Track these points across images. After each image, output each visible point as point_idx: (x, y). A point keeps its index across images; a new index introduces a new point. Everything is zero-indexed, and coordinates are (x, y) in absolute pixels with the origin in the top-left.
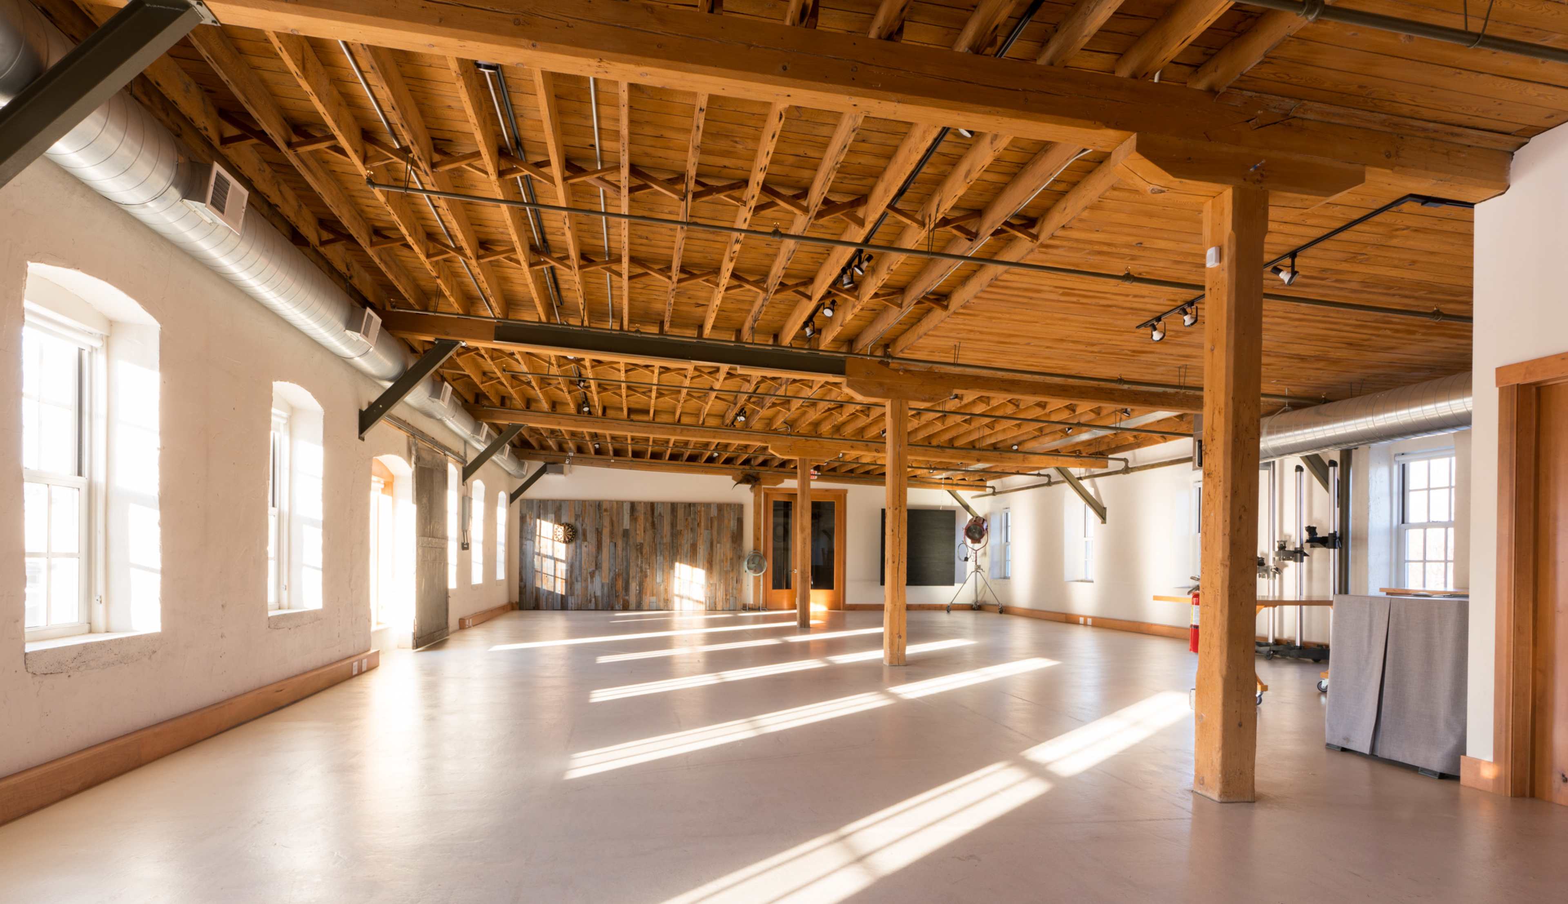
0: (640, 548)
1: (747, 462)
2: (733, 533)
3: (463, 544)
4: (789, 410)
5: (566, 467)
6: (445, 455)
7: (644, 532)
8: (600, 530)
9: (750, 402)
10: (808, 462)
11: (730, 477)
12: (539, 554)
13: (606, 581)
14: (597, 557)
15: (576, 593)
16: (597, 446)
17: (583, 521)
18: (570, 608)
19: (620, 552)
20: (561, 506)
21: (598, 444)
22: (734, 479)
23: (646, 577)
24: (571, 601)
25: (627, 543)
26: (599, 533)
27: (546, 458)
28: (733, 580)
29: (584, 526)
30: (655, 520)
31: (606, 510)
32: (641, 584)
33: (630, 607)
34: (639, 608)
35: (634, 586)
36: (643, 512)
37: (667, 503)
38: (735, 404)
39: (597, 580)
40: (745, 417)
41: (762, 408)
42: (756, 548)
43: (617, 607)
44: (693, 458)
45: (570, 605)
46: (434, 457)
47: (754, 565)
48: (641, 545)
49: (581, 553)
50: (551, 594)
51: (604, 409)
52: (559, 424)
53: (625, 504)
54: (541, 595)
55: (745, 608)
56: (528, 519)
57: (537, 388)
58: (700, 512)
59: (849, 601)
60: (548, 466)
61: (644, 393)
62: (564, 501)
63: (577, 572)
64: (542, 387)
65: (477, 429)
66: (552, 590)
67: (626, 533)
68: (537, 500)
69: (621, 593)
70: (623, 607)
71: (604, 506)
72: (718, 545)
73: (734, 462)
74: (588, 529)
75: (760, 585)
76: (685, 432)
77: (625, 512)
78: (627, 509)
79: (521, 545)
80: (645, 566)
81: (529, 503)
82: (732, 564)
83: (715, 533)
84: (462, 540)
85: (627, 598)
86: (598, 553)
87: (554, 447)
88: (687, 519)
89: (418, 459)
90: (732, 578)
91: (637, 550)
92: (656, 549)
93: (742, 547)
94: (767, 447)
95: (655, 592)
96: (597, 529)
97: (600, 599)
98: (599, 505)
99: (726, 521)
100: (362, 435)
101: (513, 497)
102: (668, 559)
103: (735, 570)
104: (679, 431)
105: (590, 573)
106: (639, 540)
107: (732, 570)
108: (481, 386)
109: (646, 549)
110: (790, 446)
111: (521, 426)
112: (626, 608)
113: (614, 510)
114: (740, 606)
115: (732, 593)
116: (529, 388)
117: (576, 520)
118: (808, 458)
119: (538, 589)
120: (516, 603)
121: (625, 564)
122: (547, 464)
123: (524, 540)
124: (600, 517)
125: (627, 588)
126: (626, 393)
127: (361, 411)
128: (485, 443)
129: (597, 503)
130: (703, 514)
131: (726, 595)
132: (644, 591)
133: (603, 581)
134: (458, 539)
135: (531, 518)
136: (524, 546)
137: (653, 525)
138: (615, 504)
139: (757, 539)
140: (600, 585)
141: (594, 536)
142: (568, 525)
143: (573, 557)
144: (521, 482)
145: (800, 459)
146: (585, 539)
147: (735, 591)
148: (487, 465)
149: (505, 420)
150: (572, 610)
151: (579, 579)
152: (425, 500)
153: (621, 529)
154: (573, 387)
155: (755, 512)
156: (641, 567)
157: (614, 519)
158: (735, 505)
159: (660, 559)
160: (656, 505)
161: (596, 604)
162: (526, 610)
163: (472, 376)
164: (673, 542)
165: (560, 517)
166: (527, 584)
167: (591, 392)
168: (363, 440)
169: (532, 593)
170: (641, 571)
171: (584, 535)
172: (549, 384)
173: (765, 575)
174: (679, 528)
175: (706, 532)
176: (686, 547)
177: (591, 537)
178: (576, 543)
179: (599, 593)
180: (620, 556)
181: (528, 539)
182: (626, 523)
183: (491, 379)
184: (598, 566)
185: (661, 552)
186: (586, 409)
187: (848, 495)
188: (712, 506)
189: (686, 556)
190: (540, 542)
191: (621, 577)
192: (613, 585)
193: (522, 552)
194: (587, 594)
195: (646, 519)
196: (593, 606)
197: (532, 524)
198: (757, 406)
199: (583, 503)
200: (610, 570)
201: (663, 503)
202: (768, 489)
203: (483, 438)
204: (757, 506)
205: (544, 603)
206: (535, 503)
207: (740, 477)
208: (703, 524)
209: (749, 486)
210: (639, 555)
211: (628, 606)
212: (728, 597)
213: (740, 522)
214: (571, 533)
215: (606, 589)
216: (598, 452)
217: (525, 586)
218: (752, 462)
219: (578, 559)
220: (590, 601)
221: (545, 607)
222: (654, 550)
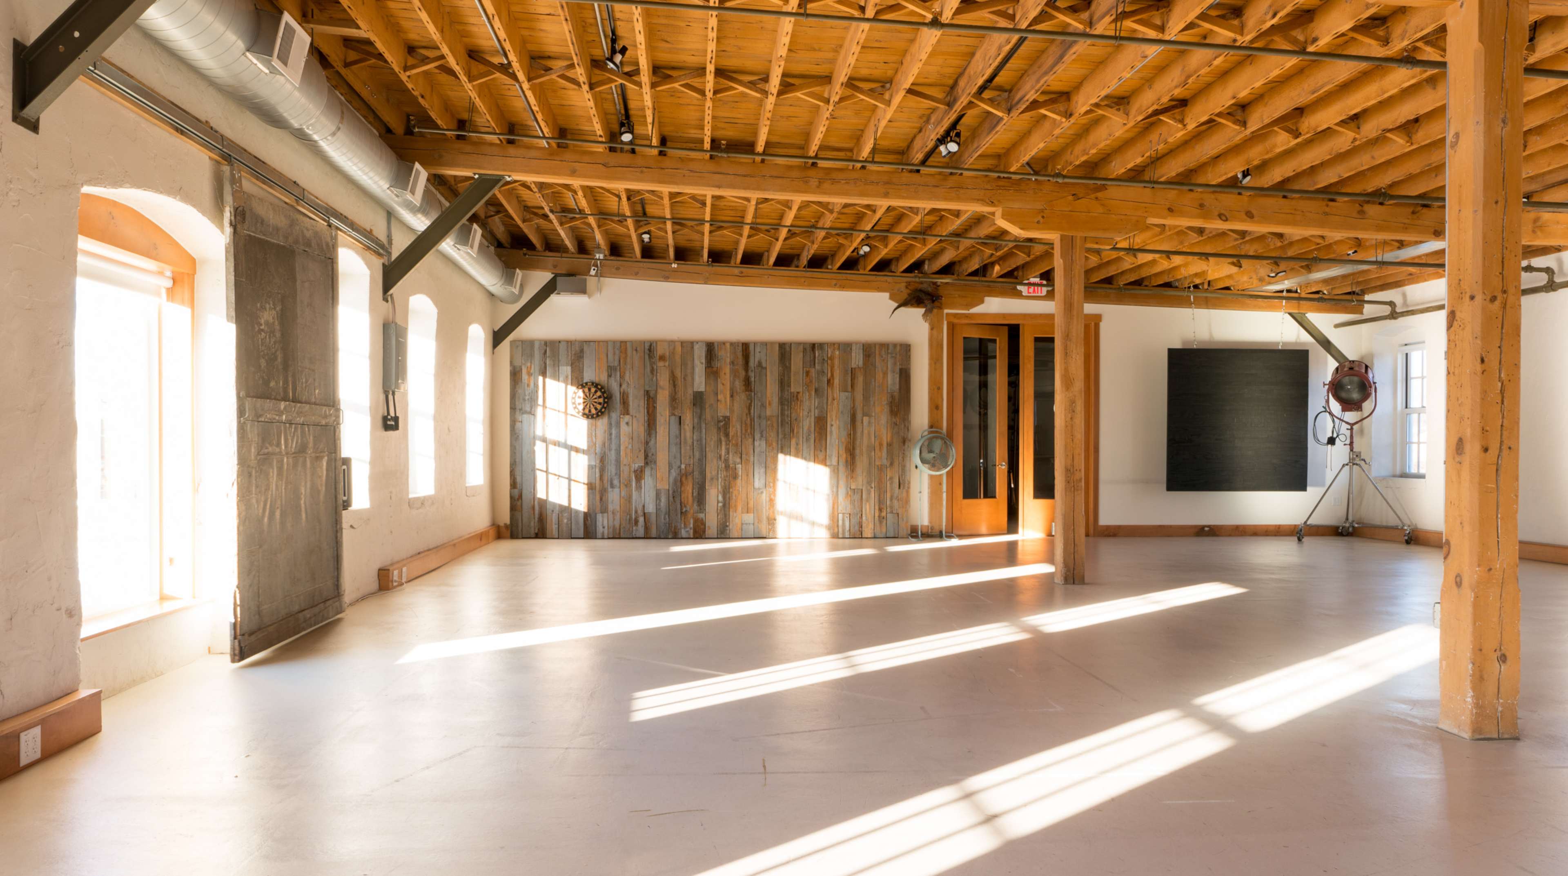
0: (724, 425)
1: (917, 266)
2: (892, 397)
3: (385, 419)
4: (1069, 115)
5: (591, 282)
6: (330, 225)
7: (732, 396)
8: (652, 394)
9: (982, 100)
10: (1078, 242)
11: (886, 295)
12: (544, 440)
13: (664, 486)
14: (647, 443)
15: (611, 507)
16: (646, 237)
17: (622, 377)
18: (599, 535)
19: (688, 434)
20: (582, 351)
21: (648, 233)
22: (892, 298)
23: (735, 477)
24: (602, 522)
25: (700, 418)
26: (650, 399)
27: (555, 267)
28: (891, 483)
29: (624, 386)
30: (752, 374)
31: (662, 358)
32: (726, 492)
33: (708, 533)
34: (723, 534)
35: (713, 496)
36: (728, 360)
37: (772, 343)
38: (950, 105)
39: (648, 482)
40: (958, 144)
41: (1009, 111)
42: (934, 425)
43: (683, 533)
44: (817, 262)
45: (600, 529)
46: (293, 223)
47: (932, 455)
48: (727, 419)
49: (618, 436)
50: (566, 510)
51: (663, 141)
52: (573, 173)
53: (696, 347)
54: (549, 512)
55: (916, 534)
56: (525, 376)
57: (521, 76)
58: (832, 358)
59: (1106, 519)
60: (558, 279)
61: (752, 85)
62: (588, 342)
63: (611, 469)
64: (532, 75)
65: (401, 179)
66: (565, 503)
67: (698, 399)
68: (540, 341)
69: (692, 507)
70: (695, 532)
71: (660, 351)
72: (866, 419)
73: (893, 268)
74: (631, 392)
75: (942, 493)
76: (826, 185)
77: (697, 362)
78: (700, 354)
79: (513, 422)
80: (733, 458)
81: (527, 346)
82: (890, 453)
83: (859, 396)
84: (382, 411)
85: (701, 516)
86: (649, 434)
87: (568, 243)
88: (808, 373)
89: (240, 217)
90: (891, 478)
91: (719, 429)
92: (752, 428)
93: (910, 422)
94: (993, 214)
95: (751, 504)
96: (647, 393)
97: (653, 518)
98: (650, 350)
99: (879, 376)
100: (29, 111)
101: (498, 337)
102: (774, 444)
103: (896, 464)
104: (814, 183)
105: (635, 471)
106: (723, 411)
107: (892, 464)
108: (404, 77)
109: (735, 428)
110: (1042, 211)
111: (496, 181)
112: (699, 534)
113: (678, 358)
114: (905, 530)
115: (891, 507)
116: (508, 80)
117: (609, 376)
118: (1079, 234)
119: (543, 503)
120: (506, 526)
121: (697, 454)
122: (556, 276)
123: (518, 413)
124: (652, 371)
125: (701, 499)
126: (715, 83)
127: (18, 47)
128: (423, 210)
129: (647, 347)
130: (836, 362)
131: (880, 510)
132: (732, 502)
133: (659, 486)
134: (373, 410)
135: (530, 374)
136: (518, 425)
137: (747, 383)
138: (679, 349)
139: (935, 406)
140: (653, 494)
141: (642, 403)
142: (596, 385)
143: (604, 444)
144: (512, 309)
145: (1063, 238)
146: (626, 412)
147: (896, 503)
148: (429, 260)
149: (466, 166)
150: (603, 538)
151: (616, 482)
152: (268, 316)
153: (690, 392)
154: (599, 75)
155: (931, 358)
156: (726, 461)
157: (678, 373)
158: (895, 345)
159: (760, 445)
160: (751, 348)
161: (647, 528)
162: (523, 538)
163: (387, 55)
164: (782, 414)
165: (581, 371)
166: (524, 492)
167: (639, 84)
168: (33, 126)
169: (533, 507)
170: (727, 467)
171: (625, 403)
172: (548, 69)
173: (950, 474)
174: (793, 389)
175: (844, 395)
176: (807, 423)
177: (637, 404)
178: (610, 418)
179: (651, 508)
180: (689, 441)
181: (526, 412)
182: (699, 382)
183: (425, 60)
184: (649, 459)
185: (761, 433)
186: (627, 137)
187: (1103, 326)
188: (854, 348)
189: (808, 440)
190: (544, 416)
191: (690, 478)
192: (675, 494)
193: (515, 435)
194: (630, 510)
195: (734, 373)
196: (640, 530)
197: (532, 384)
198: (998, 107)
199: (622, 346)
200: (670, 466)
201: (765, 344)
202: (955, 315)
203: (417, 199)
204: (935, 345)
205: (555, 527)
206: (537, 345)
207: (904, 296)
208: (836, 382)
209: (922, 311)
210: (723, 439)
211: (704, 531)
212: (884, 514)
213: (905, 376)
214: (601, 400)
215: (663, 500)
216: (648, 252)
217: (520, 496)
218: (926, 267)
219: (614, 447)
220: (636, 522)
221: (555, 533)
222: (750, 429)
